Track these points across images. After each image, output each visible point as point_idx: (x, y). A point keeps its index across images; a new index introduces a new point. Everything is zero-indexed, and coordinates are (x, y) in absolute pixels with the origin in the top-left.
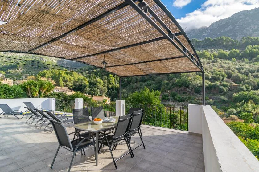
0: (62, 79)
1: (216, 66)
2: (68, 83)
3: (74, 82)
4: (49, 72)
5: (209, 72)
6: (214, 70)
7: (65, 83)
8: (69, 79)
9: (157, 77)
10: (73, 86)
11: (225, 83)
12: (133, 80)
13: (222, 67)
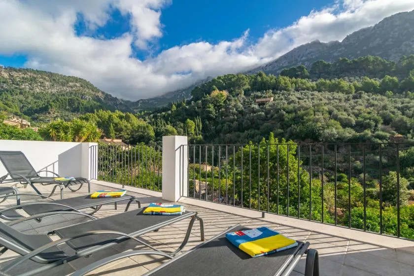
0: (114, 127)
1: (361, 105)
2: (123, 134)
3: (132, 132)
4: (94, 115)
5: (351, 115)
6: (359, 110)
7: (118, 133)
8: (125, 126)
9: (263, 123)
10: (130, 138)
11: (381, 133)
12: (224, 128)
13: (373, 105)
